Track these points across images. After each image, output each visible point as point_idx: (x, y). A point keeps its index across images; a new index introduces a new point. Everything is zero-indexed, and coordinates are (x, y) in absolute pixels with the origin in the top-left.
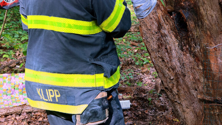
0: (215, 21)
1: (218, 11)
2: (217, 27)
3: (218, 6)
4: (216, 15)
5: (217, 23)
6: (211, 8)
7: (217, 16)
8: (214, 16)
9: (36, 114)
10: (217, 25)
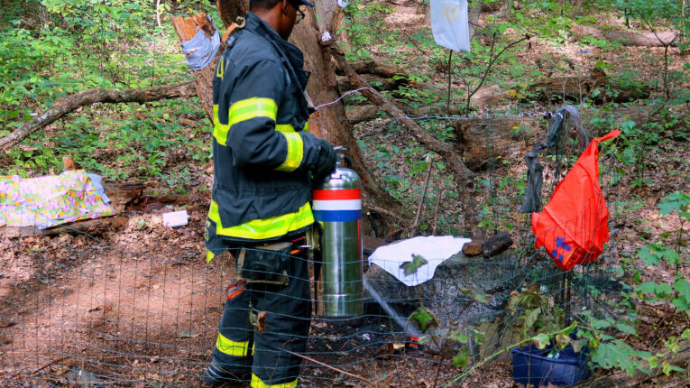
1: (317, 55)
3: (317, 46)
8: (310, 61)
9: (26, 240)
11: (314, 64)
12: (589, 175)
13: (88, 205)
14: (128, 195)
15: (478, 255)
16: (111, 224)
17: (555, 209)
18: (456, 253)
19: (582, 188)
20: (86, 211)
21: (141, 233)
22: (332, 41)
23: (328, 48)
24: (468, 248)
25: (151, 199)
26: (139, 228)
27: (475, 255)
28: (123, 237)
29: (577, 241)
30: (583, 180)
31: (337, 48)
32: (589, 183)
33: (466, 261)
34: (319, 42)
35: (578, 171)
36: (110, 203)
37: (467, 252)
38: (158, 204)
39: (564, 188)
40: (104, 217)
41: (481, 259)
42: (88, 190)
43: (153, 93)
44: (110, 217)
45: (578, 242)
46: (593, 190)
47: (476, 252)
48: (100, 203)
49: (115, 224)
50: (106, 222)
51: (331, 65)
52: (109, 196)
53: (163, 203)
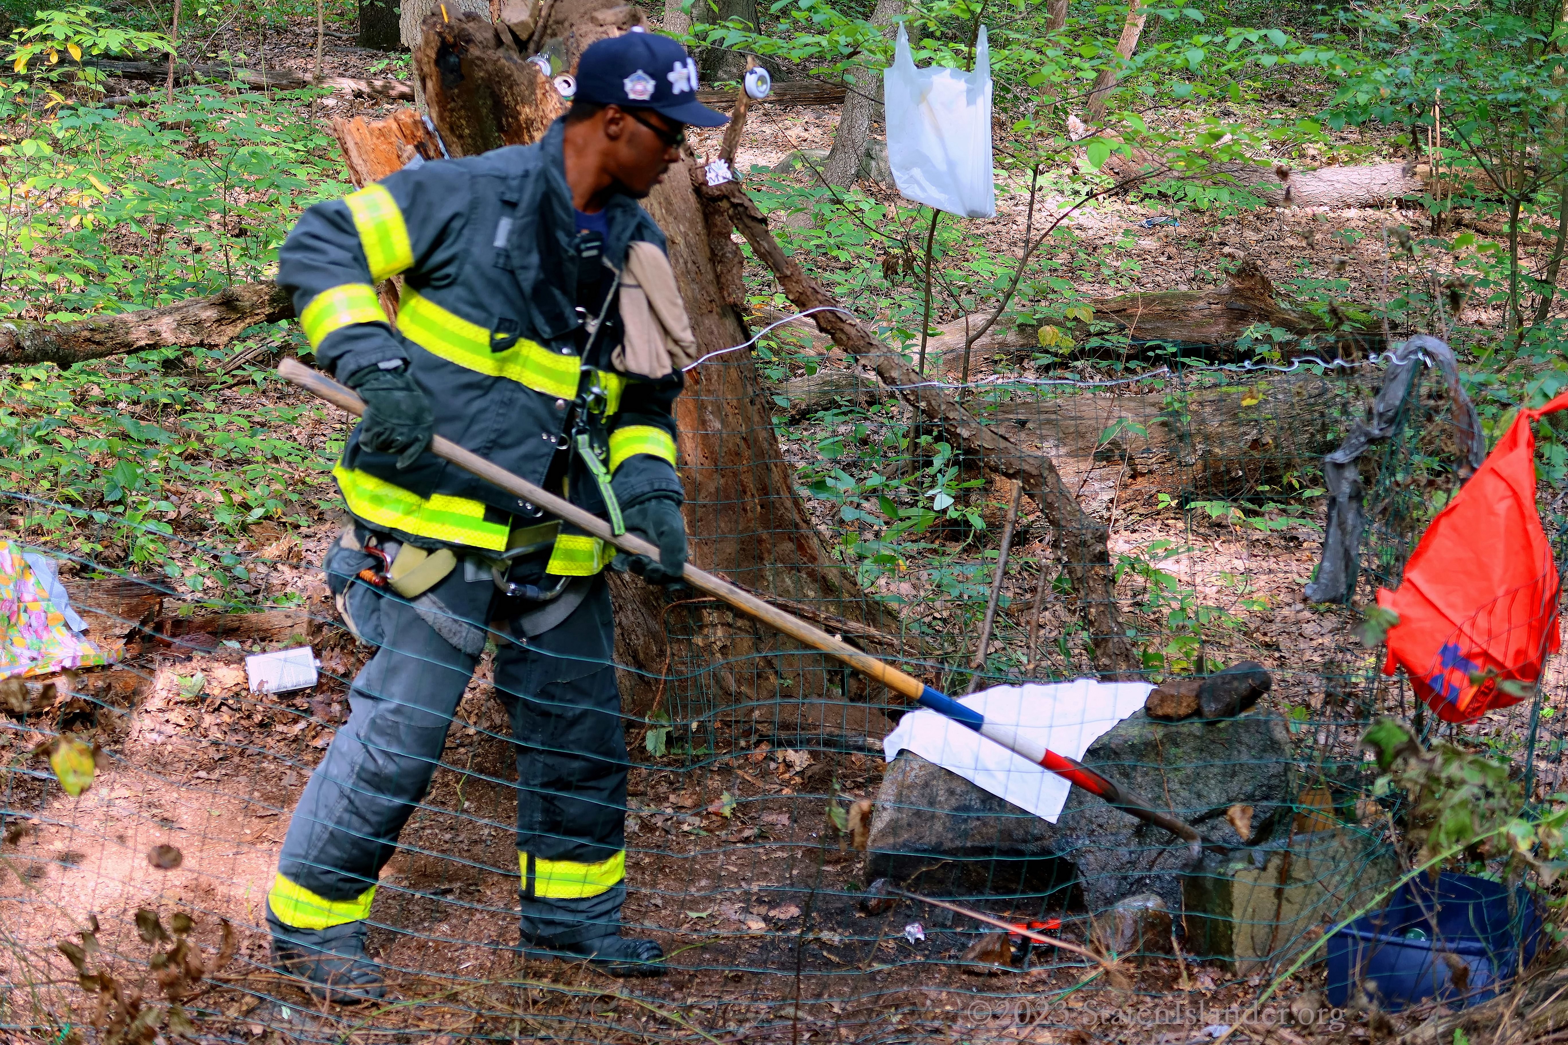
0: (686, 263)
1: (692, 223)
2: (695, 286)
3: (692, 198)
4: (685, 236)
5: (694, 268)
6: (667, 210)
7: (692, 241)
8: (679, 239)
10: (693, 275)
11: (688, 245)
12: (1515, 494)
13: (31, 639)
14: (131, 613)
15: (1188, 716)
16: (109, 687)
17: (1435, 579)
18: (1126, 715)
19: (1502, 529)
20: (27, 654)
21: (190, 711)
22: (735, 182)
23: (724, 204)
24: (1163, 700)
25: (179, 625)
26: (186, 696)
27: (1180, 718)
28: (147, 722)
29: (1492, 651)
30: (1503, 507)
31: (747, 203)
32: (1516, 515)
33: (1158, 733)
34: (699, 188)
35: (1492, 487)
36: (85, 632)
37: (1160, 713)
38: (203, 636)
39: (1455, 528)
40: (89, 670)
41: (1196, 726)
42: (27, 597)
43: (98, 337)
44: (103, 667)
45: (1496, 653)
46: (1526, 531)
47: (1183, 711)
48: (59, 632)
49: (118, 687)
50: (96, 682)
51: (730, 248)
52: (82, 613)
53: (213, 634)
